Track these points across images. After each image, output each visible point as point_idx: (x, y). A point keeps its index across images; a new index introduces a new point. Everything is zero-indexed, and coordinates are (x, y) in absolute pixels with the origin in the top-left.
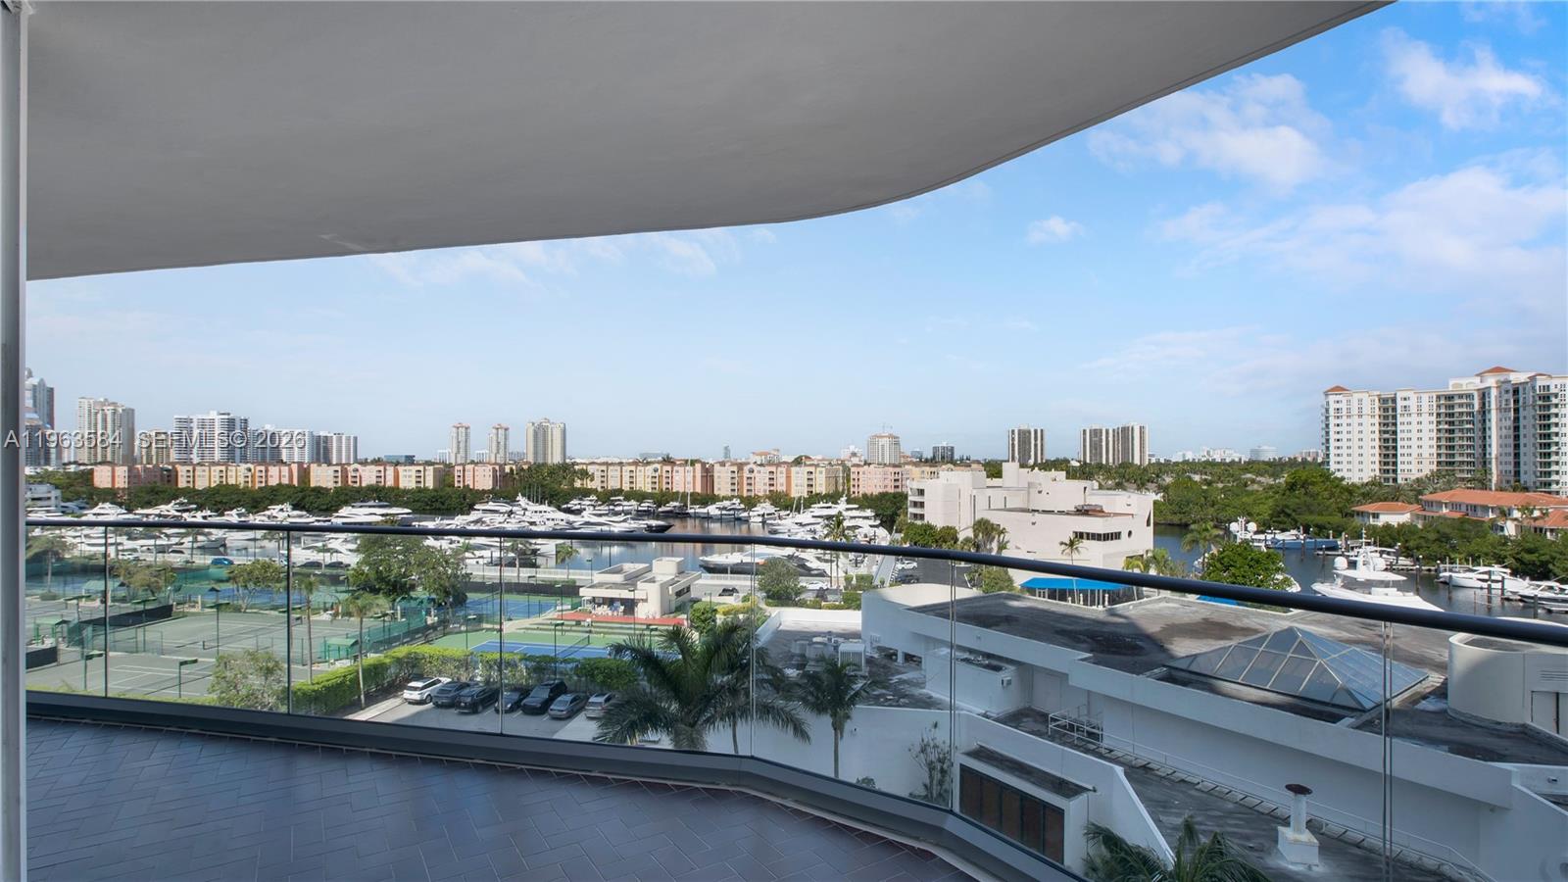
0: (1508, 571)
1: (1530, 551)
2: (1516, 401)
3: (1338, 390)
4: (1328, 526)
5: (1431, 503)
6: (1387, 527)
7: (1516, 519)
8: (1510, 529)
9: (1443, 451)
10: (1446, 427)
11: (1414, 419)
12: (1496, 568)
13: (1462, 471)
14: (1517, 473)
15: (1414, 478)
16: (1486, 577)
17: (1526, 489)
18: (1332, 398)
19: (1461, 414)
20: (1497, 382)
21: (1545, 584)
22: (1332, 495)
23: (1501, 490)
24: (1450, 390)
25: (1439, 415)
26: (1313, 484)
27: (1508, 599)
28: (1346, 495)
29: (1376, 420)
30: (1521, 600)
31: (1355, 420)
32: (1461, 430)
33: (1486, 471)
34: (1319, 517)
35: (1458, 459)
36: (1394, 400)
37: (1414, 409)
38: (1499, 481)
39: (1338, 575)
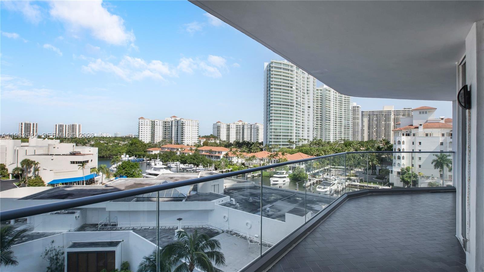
0: (180, 163)
1: (183, 158)
2: (178, 124)
3: (142, 118)
4: (141, 155)
5: (163, 148)
6: (155, 154)
7: (180, 151)
8: (178, 153)
9: (164, 135)
10: (165, 129)
11: (158, 127)
12: (178, 162)
13: (167, 140)
14: (177, 140)
15: (158, 142)
16: (176, 165)
17: (179, 144)
18: (141, 120)
19: (167, 126)
20: (174, 119)
21: (186, 165)
22: (142, 146)
23: (175, 144)
24: (165, 120)
25: (163, 126)
26: (137, 143)
27: (180, 169)
28: (145, 146)
29: (150, 127)
30: (183, 169)
31: (146, 126)
32: (167, 130)
33: (172, 140)
34: (139, 153)
35: (167, 137)
36: (154, 122)
37: (158, 125)
38: (174, 142)
39: (152, 167)
